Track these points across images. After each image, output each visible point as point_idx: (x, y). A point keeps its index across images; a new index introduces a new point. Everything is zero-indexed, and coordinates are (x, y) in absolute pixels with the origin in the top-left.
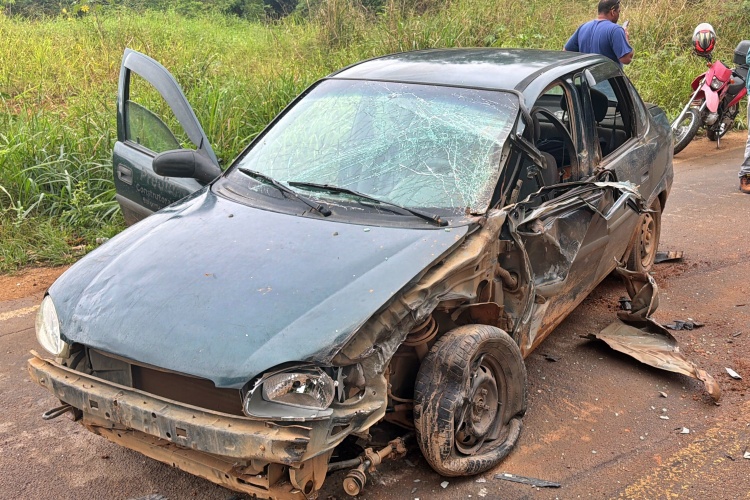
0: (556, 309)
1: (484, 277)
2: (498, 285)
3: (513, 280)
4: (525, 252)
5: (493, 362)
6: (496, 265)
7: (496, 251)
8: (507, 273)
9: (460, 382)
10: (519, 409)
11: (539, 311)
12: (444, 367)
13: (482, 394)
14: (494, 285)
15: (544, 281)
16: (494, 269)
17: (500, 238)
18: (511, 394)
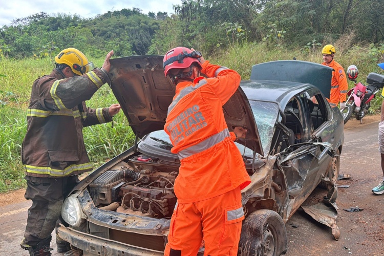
0: (297, 202)
1: (267, 187)
2: (273, 190)
3: (279, 188)
4: (284, 175)
5: (272, 227)
6: (272, 181)
7: (272, 175)
8: (277, 185)
9: (259, 236)
10: (283, 250)
11: (291, 202)
12: (251, 229)
13: (267, 243)
14: (271, 190)
15: (292, 188)
16: (271, 183)
17: (273, 169)
18: (280, 242)
